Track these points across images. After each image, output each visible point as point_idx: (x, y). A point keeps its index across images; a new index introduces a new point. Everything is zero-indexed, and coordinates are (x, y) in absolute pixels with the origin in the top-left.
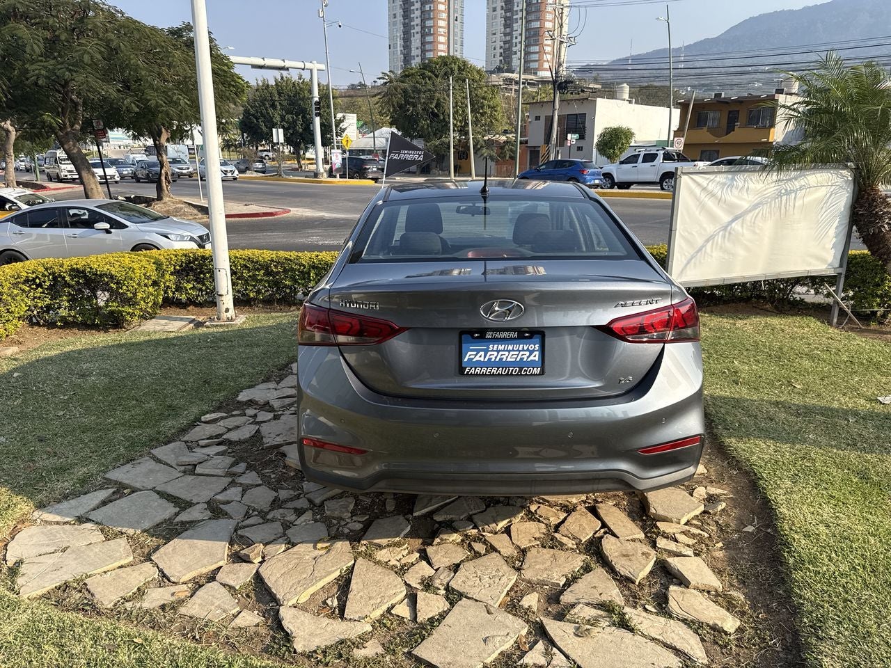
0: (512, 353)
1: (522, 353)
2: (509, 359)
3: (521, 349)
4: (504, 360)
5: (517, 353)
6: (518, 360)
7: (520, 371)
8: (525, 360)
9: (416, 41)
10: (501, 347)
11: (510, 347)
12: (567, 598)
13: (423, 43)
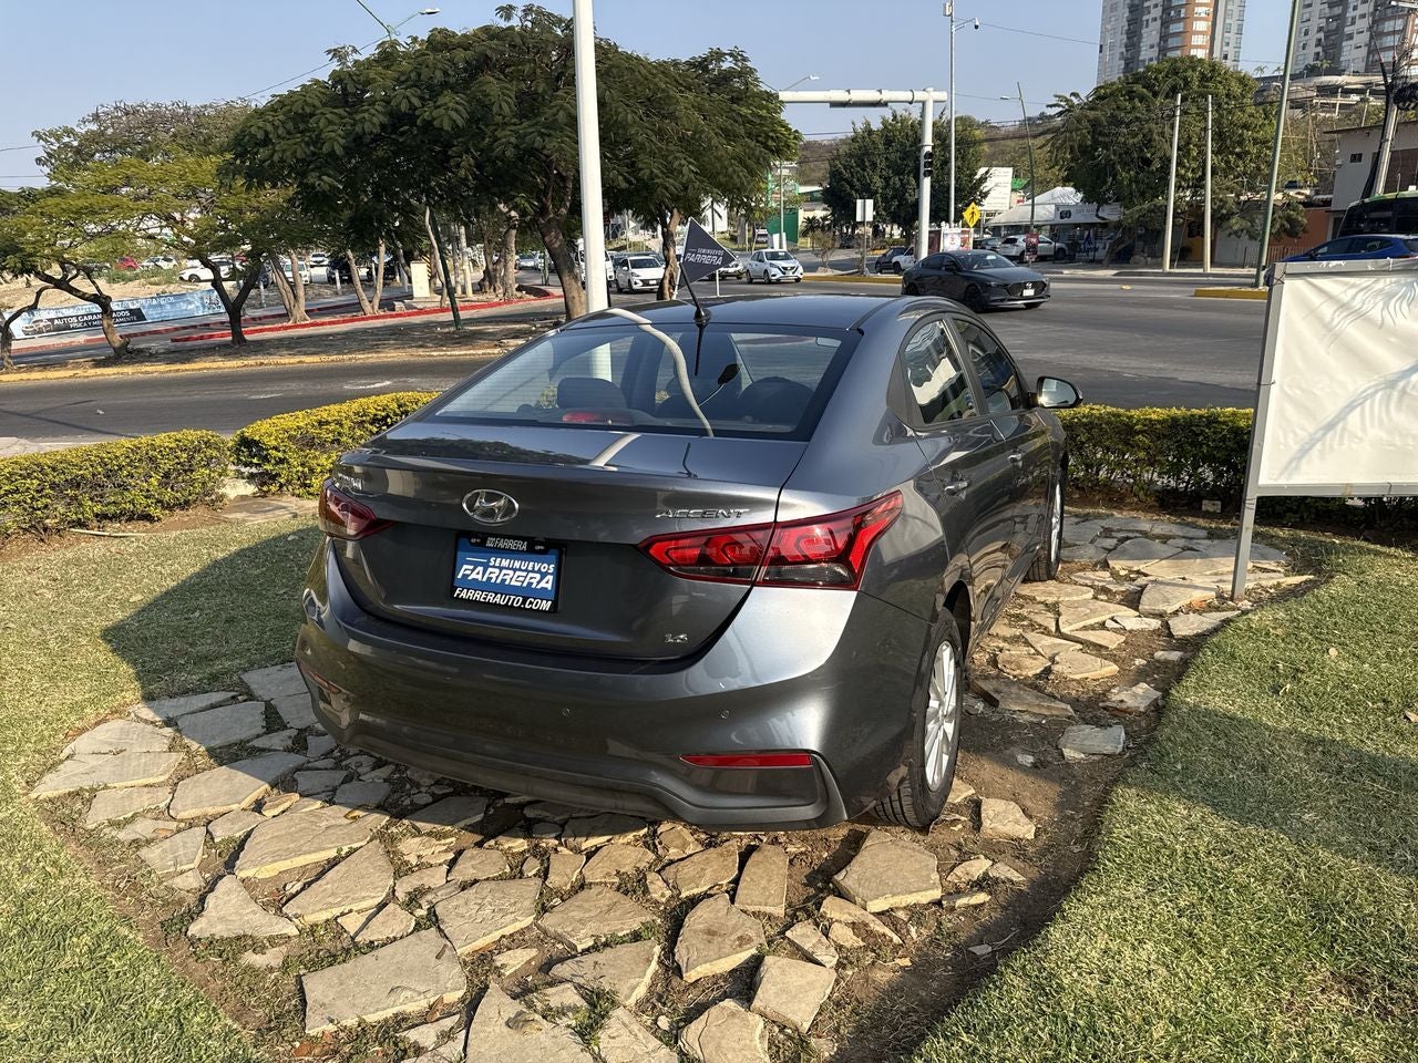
0: (518, 573)
1: (531, 575)
2: (513, 583)
3: (530, 568)
4: (507, 583)
5: (525, 574)
6: (525, 585)
7: (524, 602)
8: (533, 586)
9: (1150, 35)
10: (505, 563)
11: (517, 564)
12: (560, 970)
13: (1164, 37)
